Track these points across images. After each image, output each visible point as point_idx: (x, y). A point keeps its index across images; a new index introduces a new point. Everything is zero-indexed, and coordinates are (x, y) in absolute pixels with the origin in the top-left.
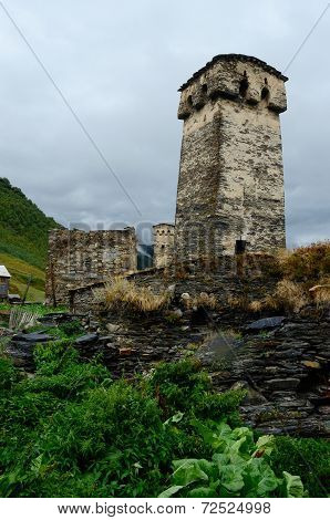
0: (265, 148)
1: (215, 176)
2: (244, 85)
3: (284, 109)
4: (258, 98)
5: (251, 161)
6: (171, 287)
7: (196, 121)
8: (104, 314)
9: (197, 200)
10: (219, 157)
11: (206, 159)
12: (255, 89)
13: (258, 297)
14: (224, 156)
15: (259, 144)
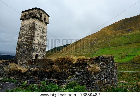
0: (43, 32)
1: (32, 37)
2: (41, 16)
3: (48, 24)
4: (44, 20)
5: (41, 35)
6: (28, 66)
7: (26, 22)
8: (10, 74)
9: (26, 43)
10: (33, 33)
11: (29, 32)
12: (43, 18)
13: (48, 69)
14: (35, 33)
15: (42, 31)
